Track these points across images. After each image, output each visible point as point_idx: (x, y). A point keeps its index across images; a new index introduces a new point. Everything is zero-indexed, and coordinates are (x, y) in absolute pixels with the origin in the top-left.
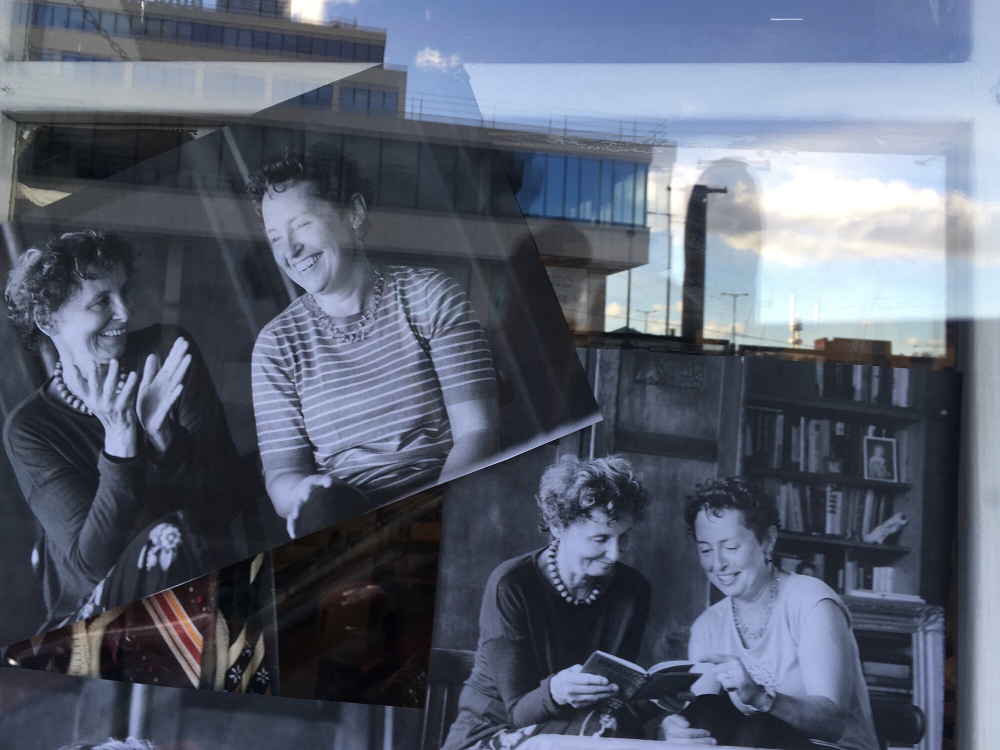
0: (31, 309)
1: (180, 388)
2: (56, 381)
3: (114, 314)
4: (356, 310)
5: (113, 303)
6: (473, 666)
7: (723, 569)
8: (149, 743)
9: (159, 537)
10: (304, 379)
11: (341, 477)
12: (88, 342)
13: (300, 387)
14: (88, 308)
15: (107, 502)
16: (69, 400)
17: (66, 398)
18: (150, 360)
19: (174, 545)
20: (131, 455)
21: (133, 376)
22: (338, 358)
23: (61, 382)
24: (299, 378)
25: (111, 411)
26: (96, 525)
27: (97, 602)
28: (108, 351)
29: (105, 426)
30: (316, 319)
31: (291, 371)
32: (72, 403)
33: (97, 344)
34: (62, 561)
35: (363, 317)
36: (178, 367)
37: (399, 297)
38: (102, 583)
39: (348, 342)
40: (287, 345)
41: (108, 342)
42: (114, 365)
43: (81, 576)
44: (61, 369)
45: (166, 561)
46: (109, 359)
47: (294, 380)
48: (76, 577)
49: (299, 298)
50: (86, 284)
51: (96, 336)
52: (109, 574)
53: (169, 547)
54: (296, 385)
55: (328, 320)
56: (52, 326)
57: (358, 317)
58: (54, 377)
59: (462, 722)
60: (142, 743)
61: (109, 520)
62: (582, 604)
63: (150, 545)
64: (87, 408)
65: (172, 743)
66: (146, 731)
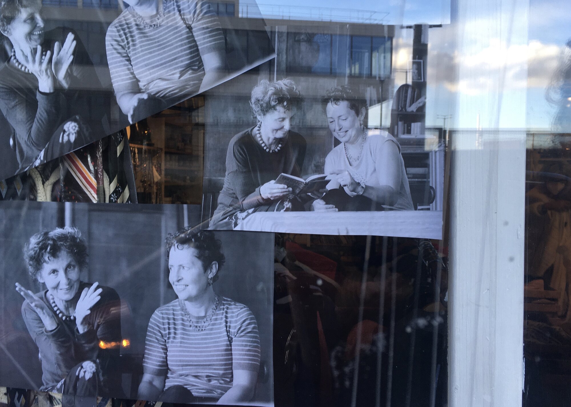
1: (72, 57)
2: (13, 58)
3: (37, 24)
4: (154, 12)
5: (37, 18)
6: (224, 184)
7: (340, 130)
8: (75, 229)
9: (68, 128)
10: (131, 48)
11: (152, 94)
12: (26, 38)
13: (129, 52)
14: (25, 21)
15: (42, 114)
16: (20, 67)
17: (18, 66)
18: (57, 44)
19: (76, 131)
20: (52, 91)
21: (49, 53)
22: (147, 37)
23: (15, 58)
24: (129, 48)
25: (40, 70)
26: (38, 125)
27: (42, 158)
28: (36, 41)
29: (38, 78)
30: (135, 18)
31: (125, 45)
32: (21, 68)
33: (30, 39)
34: (24, 142)
35: (158, 15)
36: (70, 47)
37: (175, 4)
38: (44, 150)
39: (151, 29)
40: (122, 32)
41: (36, 37)
42: (39, 48)
43: (33, 148)
44: (15, 52)
45: (73, 138)
46: (37, 46)
47: (126, 49)
48: (31, 148)
49: (127, 9)
50: (23, 10)
51: (30, 35)
52: (47, 146)
53: (73, 132)
54: (128, 51)
55: (141, 19)
56: (8, 32)
57: (155, 16)
58: (11, 56)
59: (219, 209)
60: (72, 229)
61: (44, 122)
62: (274, 152)
63: (64, 132)
64: (28, 70)
65: (86, 228)
66: (73, 224)
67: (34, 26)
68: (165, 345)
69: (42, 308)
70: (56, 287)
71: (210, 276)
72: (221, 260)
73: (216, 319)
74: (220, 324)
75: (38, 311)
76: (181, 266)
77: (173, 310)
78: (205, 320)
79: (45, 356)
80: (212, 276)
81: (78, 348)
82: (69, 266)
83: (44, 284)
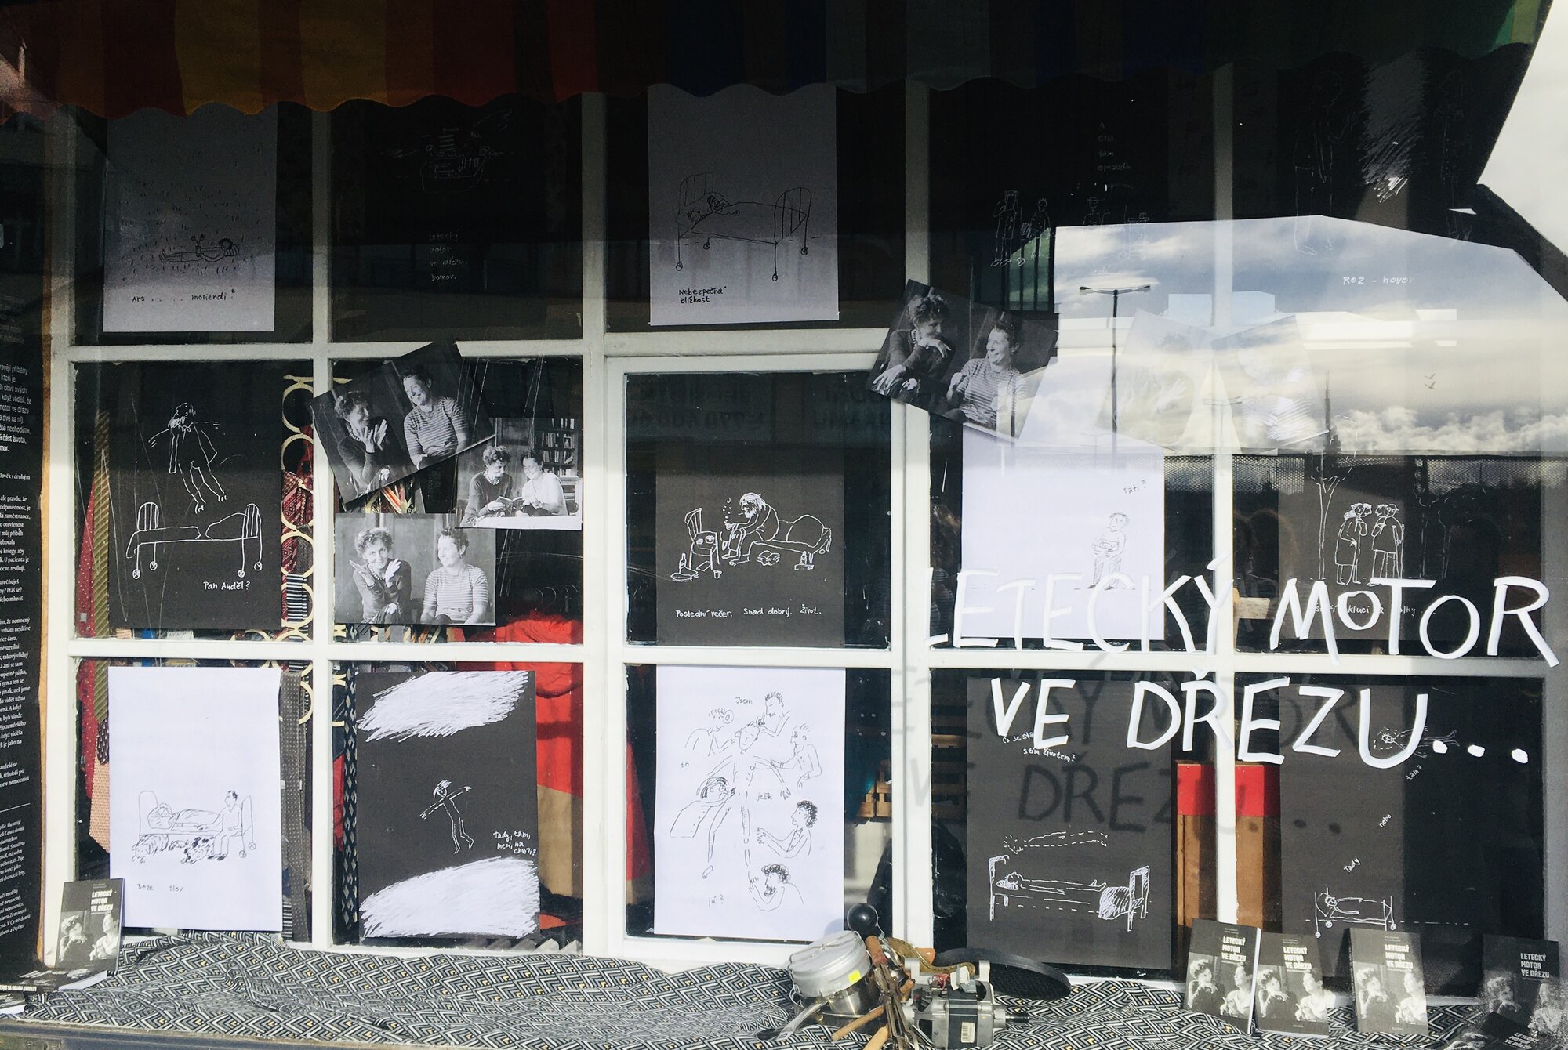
1: (385, 433)
2: (351, 433)
5: (365, 411)
8: (386, 528)
9: (383, 472)
11: (430, 454)
12: (359, 422)
13: (417, 431)
14: (358, 412)
15: (368, 463)
17: (354, 437)
18: (376, 426)
19: (388, 474)
20: (374, 451)
21: (372, 431)
22: (427, 423)
23: (353, 433)
24: (417, 429)
25: (367, 440)
26: (367, 471)
27: (369, 489)
28: (365, 424)
29: (366, 444)
30: (420, 413)
31: (415, 427)
32: (356, 439)
33: (361, 422)
34: (358, 479)
35: (433, 411)
36: (384, 428)
37: (442, 405)
38: (369, 485)
39: (429, 418)
40: (413, 420)
41: (364, 422)
44: (352, 430)
45: (386, 478)
46: (365, 426)
47: (415, 430)
49: (415, 407)
52: (371, 482)
53: (386, 474)
55: (423, 413)
56: (348, 418)
57: (431, 411)
59: (466, 516)
60: (384, 528)
61: (370, 468)
63: (381, 474)
64: (360, 440)
65: (392, 527)
66: (385, 525)
67: (364, 415)
68: (436, 592)
69: (365, 574)
71: (461, 553)
73: (464, 577)
74: (466, 579)
75: (363, 575)
77: (441, 572)
78: (458, 577)
79: (366, 603)
81: (387, 595)
82: (381, 550)
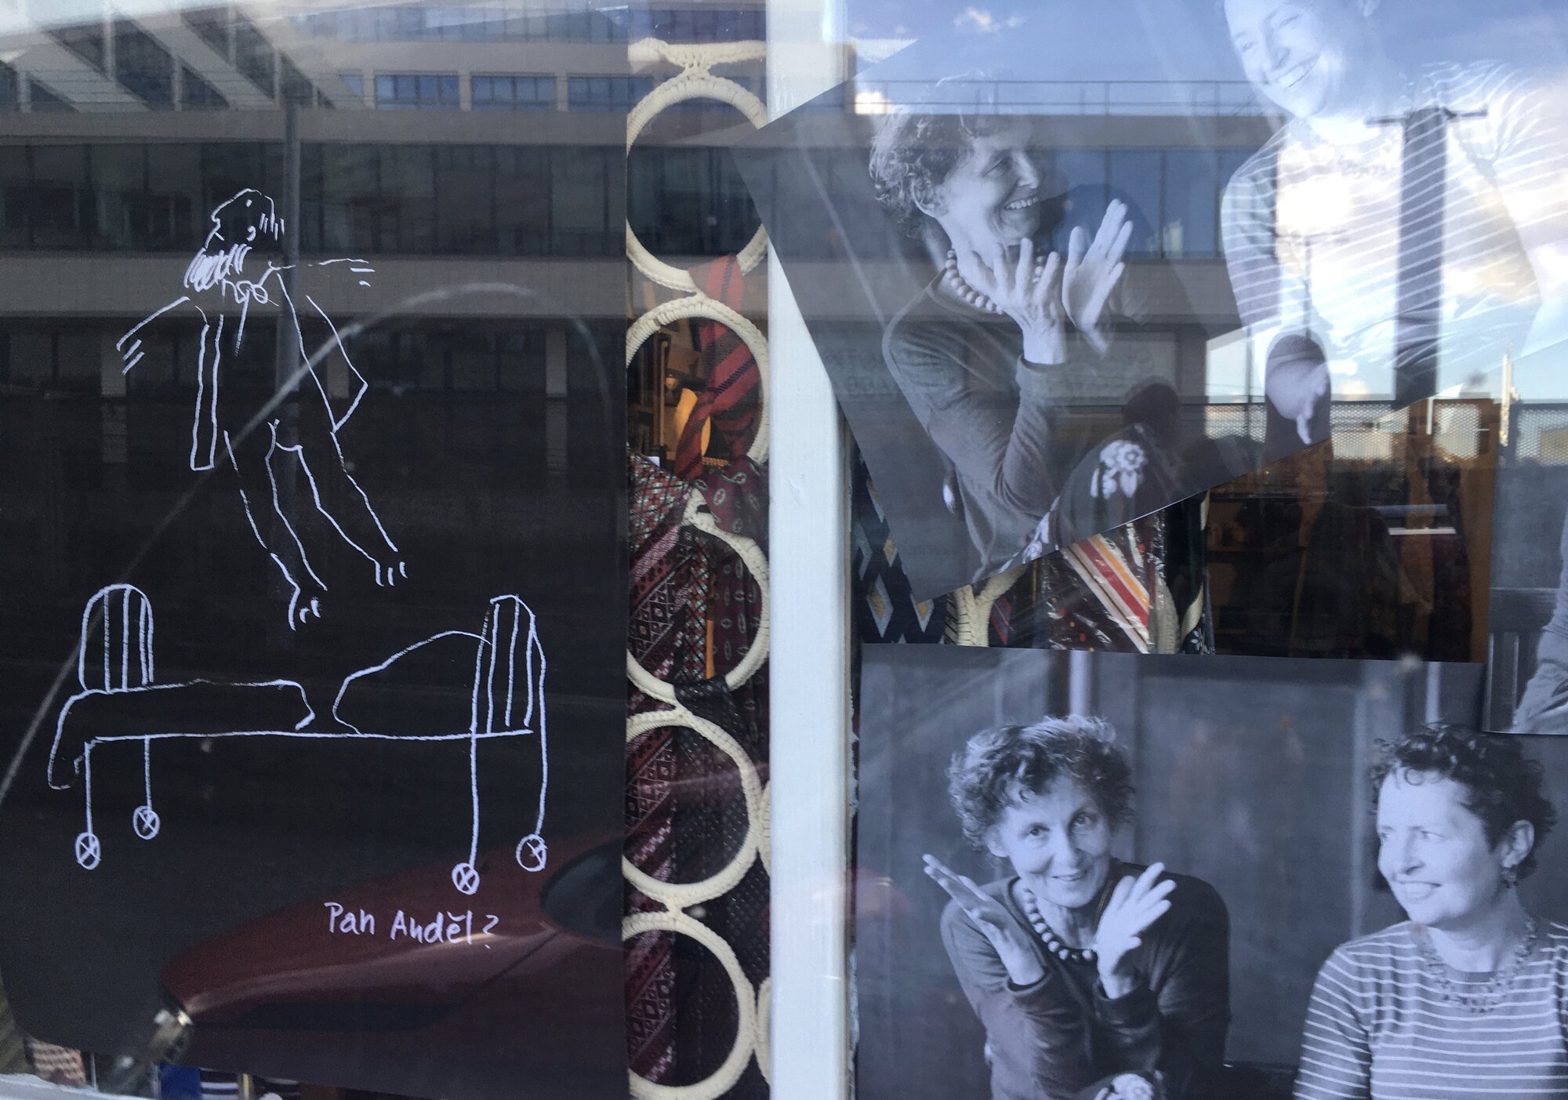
0: (907, 184)
1: (1120, 267)
2: (949, 274)
3: (1019, 179)
5: (1017, 164)
6: (1554, 607)
9: (1115, 457)
11: (1372, 360)
12: (989, 220)
14: (984, 174)
15: (1033, 421)
16: (969, 297)
17: (965, 295)
18: (1075, 235)
19: (1137, 466)
20: (1061, 360)
21: (1053, 257)
23: (957, 275)
25: (1029, 305)
26: (1022, 450)
27: (1046, 539)
28: (1017, 228)
29: (1022, 326)
30: (1314, 152)
32: (973, 301)
33: (1001, 221)
34: (985, 496)
35: (1384, 140)
36: (1114, 240)
38: (1046, 517)
41: (1016, 216)
42: (1026, 246)
43: (1017, 513)
44: (955, 258)
45: (1130, 485)
46: (1019, 239)
48: (1008, 512)
49: (1285, 126)
51: (1000, 209)
52: (1054, 506)
53: (1131, 468)
56: (937, 204)
58: (945, 270)
61: (1040, 443)
63: (1104, 468)
64: (994, 306)
67: (1012, 186)
68: (1366, 1047)
70: (1043, 871)
71: (1510, 860)
72: (1542, 819)
73: (1527, 984)
74: (1540, 996)
76: (1418, 831)
77: (1394, 951)
78: (1492, 982)
80: (1515, 862)
83: (1006, 861)
